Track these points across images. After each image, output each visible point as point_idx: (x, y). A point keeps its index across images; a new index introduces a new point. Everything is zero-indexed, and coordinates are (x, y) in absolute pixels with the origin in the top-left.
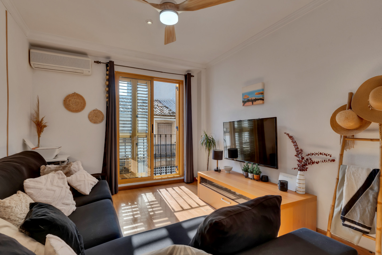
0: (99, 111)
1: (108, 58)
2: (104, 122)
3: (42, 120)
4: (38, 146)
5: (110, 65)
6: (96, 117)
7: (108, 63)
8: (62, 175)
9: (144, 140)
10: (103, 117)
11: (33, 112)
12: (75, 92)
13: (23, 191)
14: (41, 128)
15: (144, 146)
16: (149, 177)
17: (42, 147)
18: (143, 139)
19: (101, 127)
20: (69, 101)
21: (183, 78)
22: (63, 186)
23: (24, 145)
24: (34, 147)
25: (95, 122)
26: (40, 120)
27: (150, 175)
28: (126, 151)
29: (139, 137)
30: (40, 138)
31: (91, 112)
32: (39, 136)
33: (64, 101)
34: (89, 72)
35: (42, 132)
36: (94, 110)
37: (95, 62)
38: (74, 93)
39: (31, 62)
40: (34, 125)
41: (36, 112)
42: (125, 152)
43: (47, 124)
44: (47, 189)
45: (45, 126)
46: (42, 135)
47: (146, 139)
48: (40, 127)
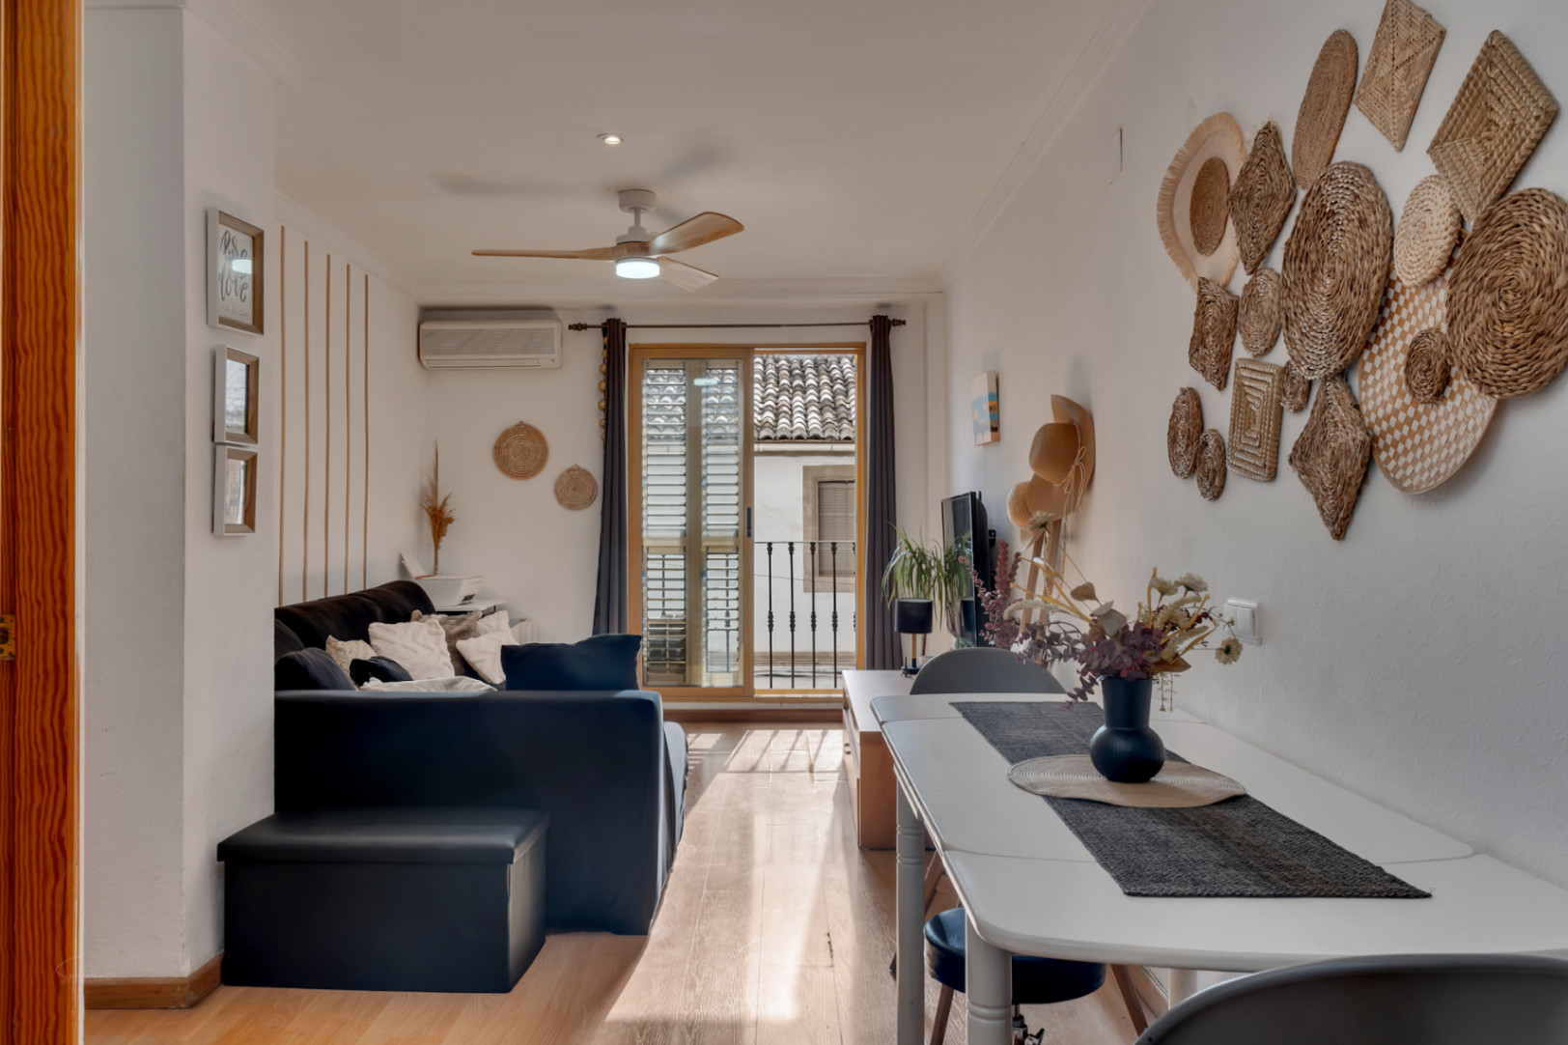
0: (584, 470)
1: (609, 308)
2: (597, 505)
3: (445, 502)
4: (435, 572)
5: (613, 331)
6: (575, 489)
7: (605, 324)
8: (437, 627)
9: (727, 560)
10: (595, 489)
11: (426, 483)
12: (521, 422)
13: (368, 641)
14: (440, 525)
15: (727, 581)
16: (737, 687)
17: (442, 574)
18: (724, 556)
19: (587, 521)
20: (508, 446)
21: (865, 336)
22: (433, 646)
23: (403, 568)
24: (424, 574)
25: (572, 507)
26: (440, 503)
27: (741, 682)
28: (666, 597)
29: (710, 550)
30: (439, 552)
31: (561, 477)
32: (437, 547)
33: (495, 448)
34: (553, 361)
35: (444, 535)
36: (569, 471)
37: (571, 327)
38: (518, 423)
39: (422, 357)
40: (426, 518)
41: (432, 485)
42: (664, 601)
43: (454, 515)
44: (404, 646)
45: (450, 520)
46: (444, 541)
47: (735, 556)
48: (439, 522)
